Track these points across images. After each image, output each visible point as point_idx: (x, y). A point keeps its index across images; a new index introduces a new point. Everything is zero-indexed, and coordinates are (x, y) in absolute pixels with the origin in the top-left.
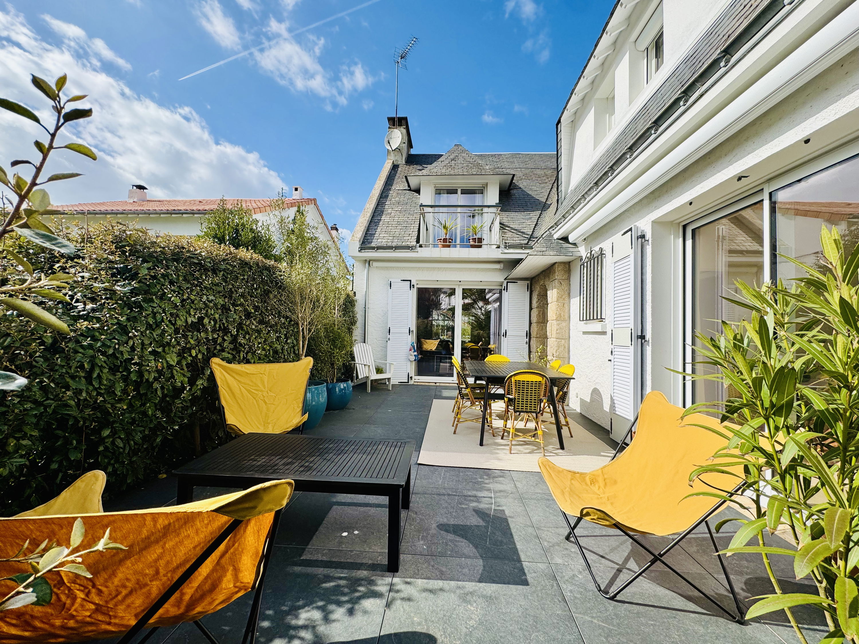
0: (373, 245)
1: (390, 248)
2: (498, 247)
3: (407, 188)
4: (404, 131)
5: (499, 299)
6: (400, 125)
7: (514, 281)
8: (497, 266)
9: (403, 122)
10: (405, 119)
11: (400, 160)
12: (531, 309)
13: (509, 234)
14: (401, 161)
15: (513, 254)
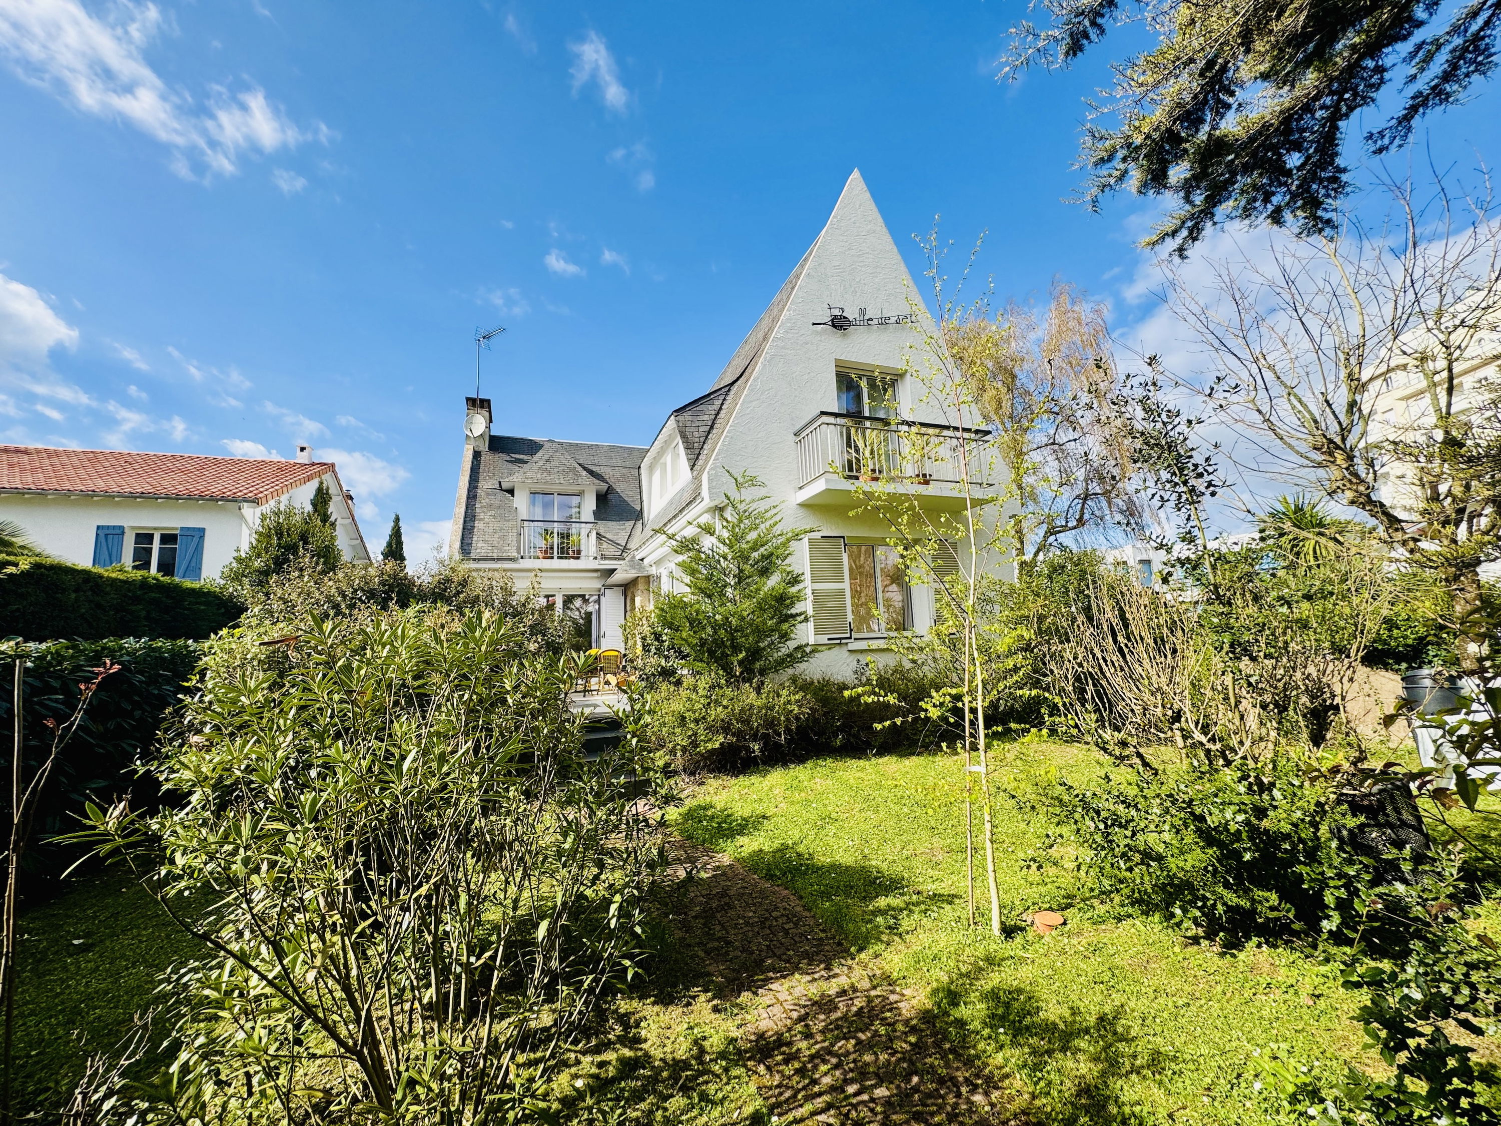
0: (473, 556)
1: (493, 559)
2: (595, 558)
3: (497, 486)
4: (487, 414)
5: (598, 601)
6: (482, 407)
7: (611, 587)
8: (595, 575)
9: (486, 404)
10: (488, 401)
11: (481, 445)
12: (626, 612)
13: (605, 545)
14: (484, 447)
15: (608, 564)
